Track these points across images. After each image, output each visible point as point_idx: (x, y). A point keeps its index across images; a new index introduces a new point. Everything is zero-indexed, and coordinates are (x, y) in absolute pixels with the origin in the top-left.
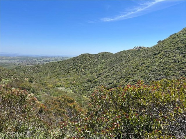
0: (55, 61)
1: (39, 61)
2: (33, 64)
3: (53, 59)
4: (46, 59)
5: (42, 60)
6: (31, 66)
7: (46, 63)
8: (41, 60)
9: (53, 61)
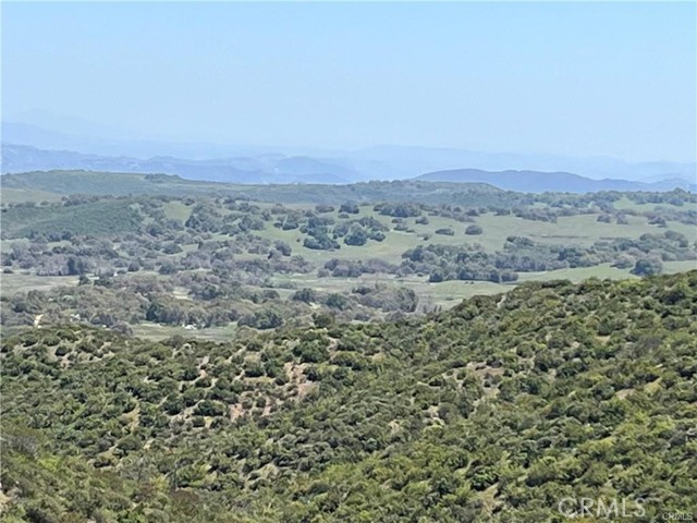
0: (603, 272)
1: (348, 253)
2: (246, 308)
3: (583, 231)
4: (459, 239)
5: (394, 246)
6: (213, 334)
7: (462, 291)
8: (371, 251)
9: (576, 276)
